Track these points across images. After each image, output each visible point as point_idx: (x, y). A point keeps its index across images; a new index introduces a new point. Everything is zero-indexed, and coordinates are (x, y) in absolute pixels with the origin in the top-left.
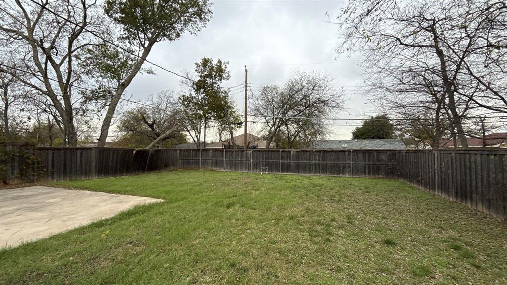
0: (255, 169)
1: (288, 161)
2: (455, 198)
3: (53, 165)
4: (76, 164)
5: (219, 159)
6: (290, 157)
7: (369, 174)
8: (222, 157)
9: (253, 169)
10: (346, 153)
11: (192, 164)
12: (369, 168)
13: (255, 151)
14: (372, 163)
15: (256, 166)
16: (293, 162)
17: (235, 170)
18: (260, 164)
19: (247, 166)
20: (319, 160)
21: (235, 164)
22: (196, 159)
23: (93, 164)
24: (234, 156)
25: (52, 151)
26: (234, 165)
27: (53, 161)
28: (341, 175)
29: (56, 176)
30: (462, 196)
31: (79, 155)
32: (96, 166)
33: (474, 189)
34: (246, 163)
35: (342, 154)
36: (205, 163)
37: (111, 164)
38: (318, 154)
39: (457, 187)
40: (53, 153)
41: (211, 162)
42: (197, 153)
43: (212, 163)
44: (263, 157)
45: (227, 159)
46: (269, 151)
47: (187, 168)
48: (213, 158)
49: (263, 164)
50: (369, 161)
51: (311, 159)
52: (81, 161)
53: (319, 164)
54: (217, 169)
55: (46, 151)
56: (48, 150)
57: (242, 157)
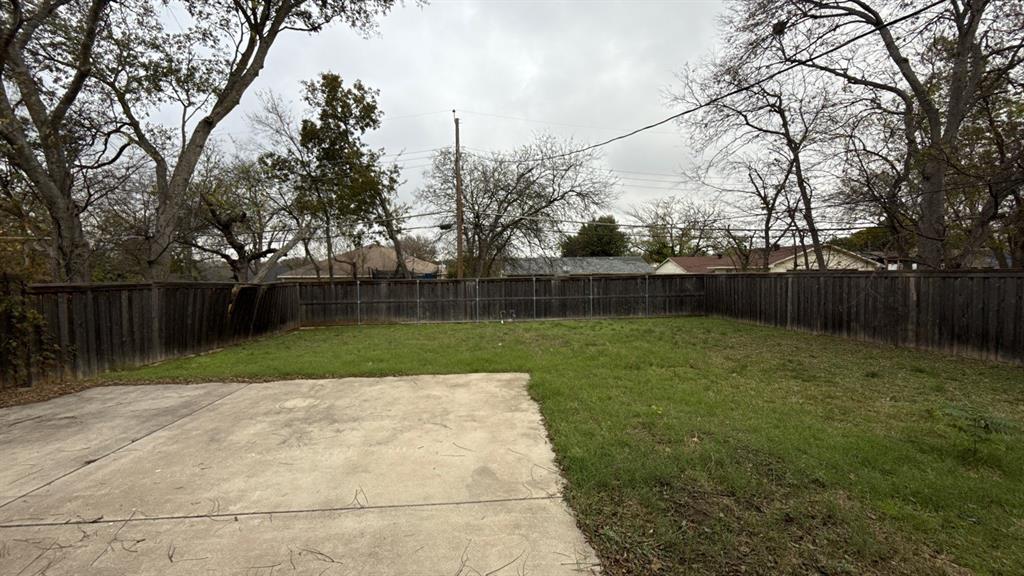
0: (484, 314)
1: (548, 297)
2: (821, 330)
3: (72, 332)
4: (121, 328)
5: (405, 300)
6: (550, 291)
7: (670, 312)
8: (412, 296)
9: (482, 315)
10: (639, 281)
11: (336, 314)
12: (670, 301)
13: (483, 282)
14: (673, 294)
15: (487, 310)
16: (555, 299)
17: (443, 319)
18: (495, 305)
19: (469, 310)
20: (599, 294)
21: (443, 306)
22: (345, 301)
23: (156, 325)
24: (439, 293)
25: (66, 296)
26: (440, 310)
27: (71, 322)
28: (631, 316)
29: (80, 362)
30: (834, 327)
31: (125, 303)
32: (160, 329)
33: (853, 317)
34: (466, 305)
35: (633, 282)
36: (370, 310)
37: (189, 322)
38: (596, 283)
39: (826, 318)
40: (69, 301)
41: (384, 306)
42: (349, 288)
43: (389, 308)
44: (500, 291)
45: (422, 299)
46: (511, 281)
47: (323, 323)
48: (389, 298)
49: (501, 305)
50: (670, 292)
51: (587, 292)
52: (131, 319)
53: (599, 299)
54: (400, 320)
55: (53, 297)
56: (56, 293)
57: (456, 294)
